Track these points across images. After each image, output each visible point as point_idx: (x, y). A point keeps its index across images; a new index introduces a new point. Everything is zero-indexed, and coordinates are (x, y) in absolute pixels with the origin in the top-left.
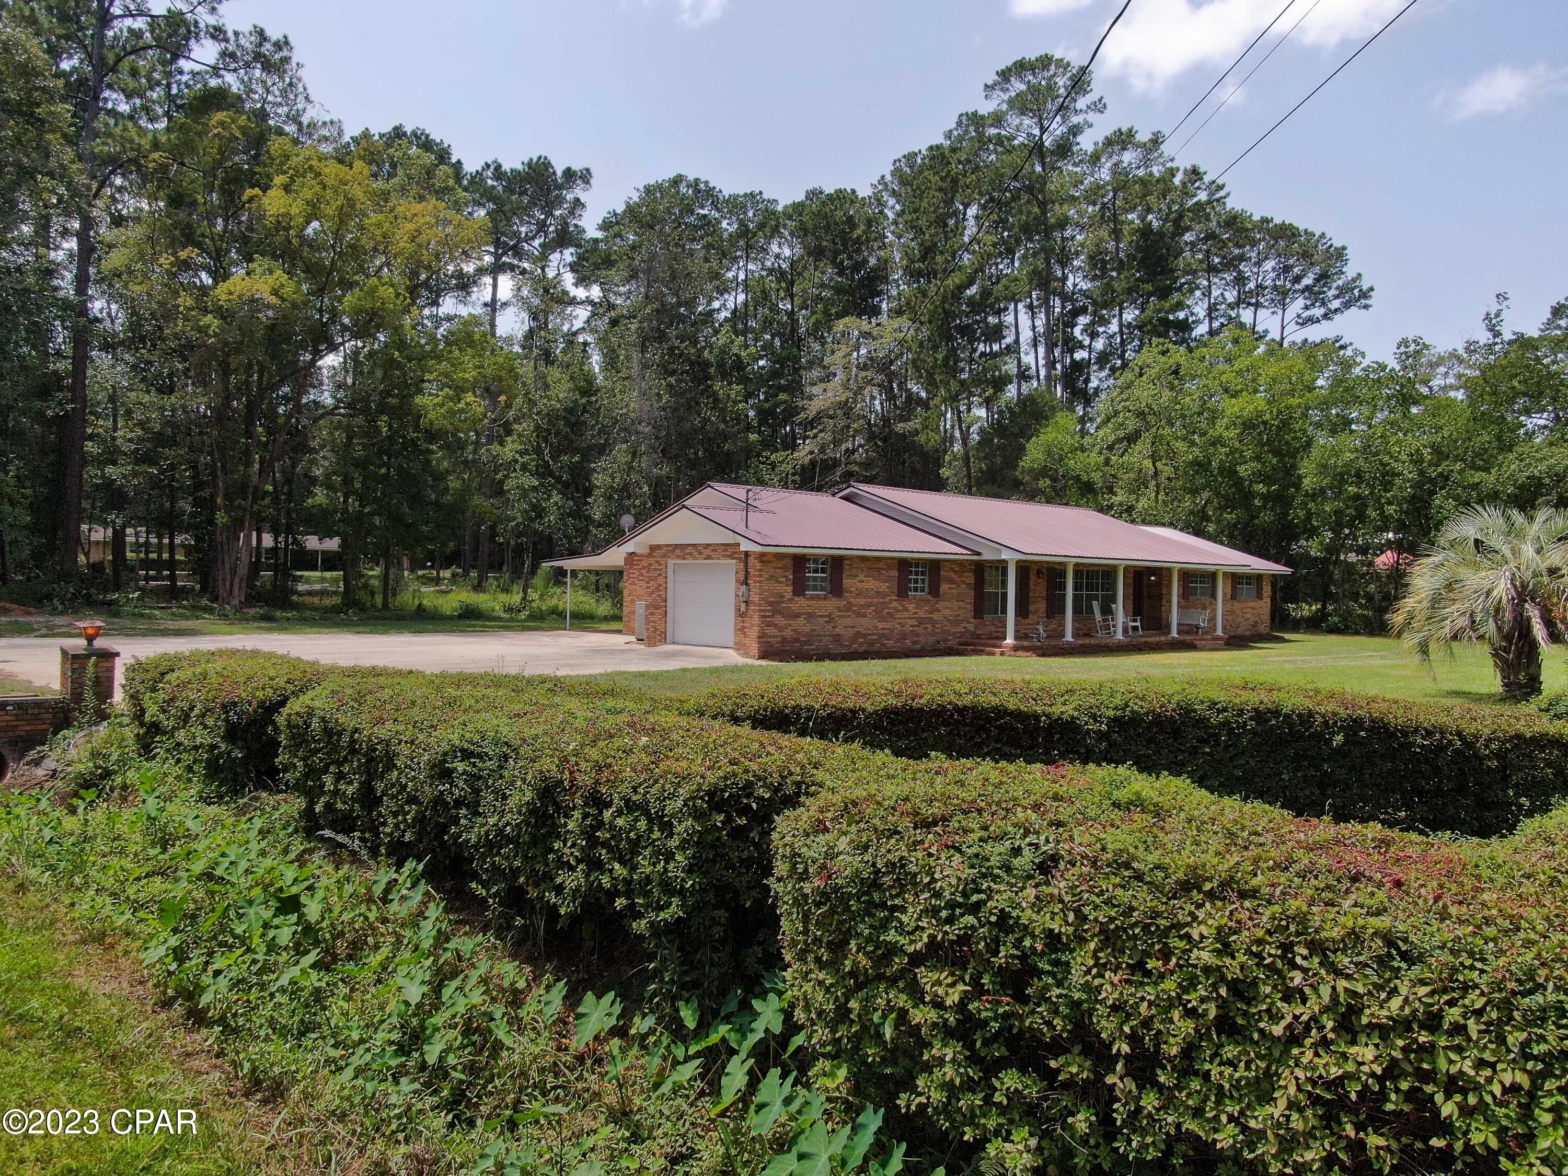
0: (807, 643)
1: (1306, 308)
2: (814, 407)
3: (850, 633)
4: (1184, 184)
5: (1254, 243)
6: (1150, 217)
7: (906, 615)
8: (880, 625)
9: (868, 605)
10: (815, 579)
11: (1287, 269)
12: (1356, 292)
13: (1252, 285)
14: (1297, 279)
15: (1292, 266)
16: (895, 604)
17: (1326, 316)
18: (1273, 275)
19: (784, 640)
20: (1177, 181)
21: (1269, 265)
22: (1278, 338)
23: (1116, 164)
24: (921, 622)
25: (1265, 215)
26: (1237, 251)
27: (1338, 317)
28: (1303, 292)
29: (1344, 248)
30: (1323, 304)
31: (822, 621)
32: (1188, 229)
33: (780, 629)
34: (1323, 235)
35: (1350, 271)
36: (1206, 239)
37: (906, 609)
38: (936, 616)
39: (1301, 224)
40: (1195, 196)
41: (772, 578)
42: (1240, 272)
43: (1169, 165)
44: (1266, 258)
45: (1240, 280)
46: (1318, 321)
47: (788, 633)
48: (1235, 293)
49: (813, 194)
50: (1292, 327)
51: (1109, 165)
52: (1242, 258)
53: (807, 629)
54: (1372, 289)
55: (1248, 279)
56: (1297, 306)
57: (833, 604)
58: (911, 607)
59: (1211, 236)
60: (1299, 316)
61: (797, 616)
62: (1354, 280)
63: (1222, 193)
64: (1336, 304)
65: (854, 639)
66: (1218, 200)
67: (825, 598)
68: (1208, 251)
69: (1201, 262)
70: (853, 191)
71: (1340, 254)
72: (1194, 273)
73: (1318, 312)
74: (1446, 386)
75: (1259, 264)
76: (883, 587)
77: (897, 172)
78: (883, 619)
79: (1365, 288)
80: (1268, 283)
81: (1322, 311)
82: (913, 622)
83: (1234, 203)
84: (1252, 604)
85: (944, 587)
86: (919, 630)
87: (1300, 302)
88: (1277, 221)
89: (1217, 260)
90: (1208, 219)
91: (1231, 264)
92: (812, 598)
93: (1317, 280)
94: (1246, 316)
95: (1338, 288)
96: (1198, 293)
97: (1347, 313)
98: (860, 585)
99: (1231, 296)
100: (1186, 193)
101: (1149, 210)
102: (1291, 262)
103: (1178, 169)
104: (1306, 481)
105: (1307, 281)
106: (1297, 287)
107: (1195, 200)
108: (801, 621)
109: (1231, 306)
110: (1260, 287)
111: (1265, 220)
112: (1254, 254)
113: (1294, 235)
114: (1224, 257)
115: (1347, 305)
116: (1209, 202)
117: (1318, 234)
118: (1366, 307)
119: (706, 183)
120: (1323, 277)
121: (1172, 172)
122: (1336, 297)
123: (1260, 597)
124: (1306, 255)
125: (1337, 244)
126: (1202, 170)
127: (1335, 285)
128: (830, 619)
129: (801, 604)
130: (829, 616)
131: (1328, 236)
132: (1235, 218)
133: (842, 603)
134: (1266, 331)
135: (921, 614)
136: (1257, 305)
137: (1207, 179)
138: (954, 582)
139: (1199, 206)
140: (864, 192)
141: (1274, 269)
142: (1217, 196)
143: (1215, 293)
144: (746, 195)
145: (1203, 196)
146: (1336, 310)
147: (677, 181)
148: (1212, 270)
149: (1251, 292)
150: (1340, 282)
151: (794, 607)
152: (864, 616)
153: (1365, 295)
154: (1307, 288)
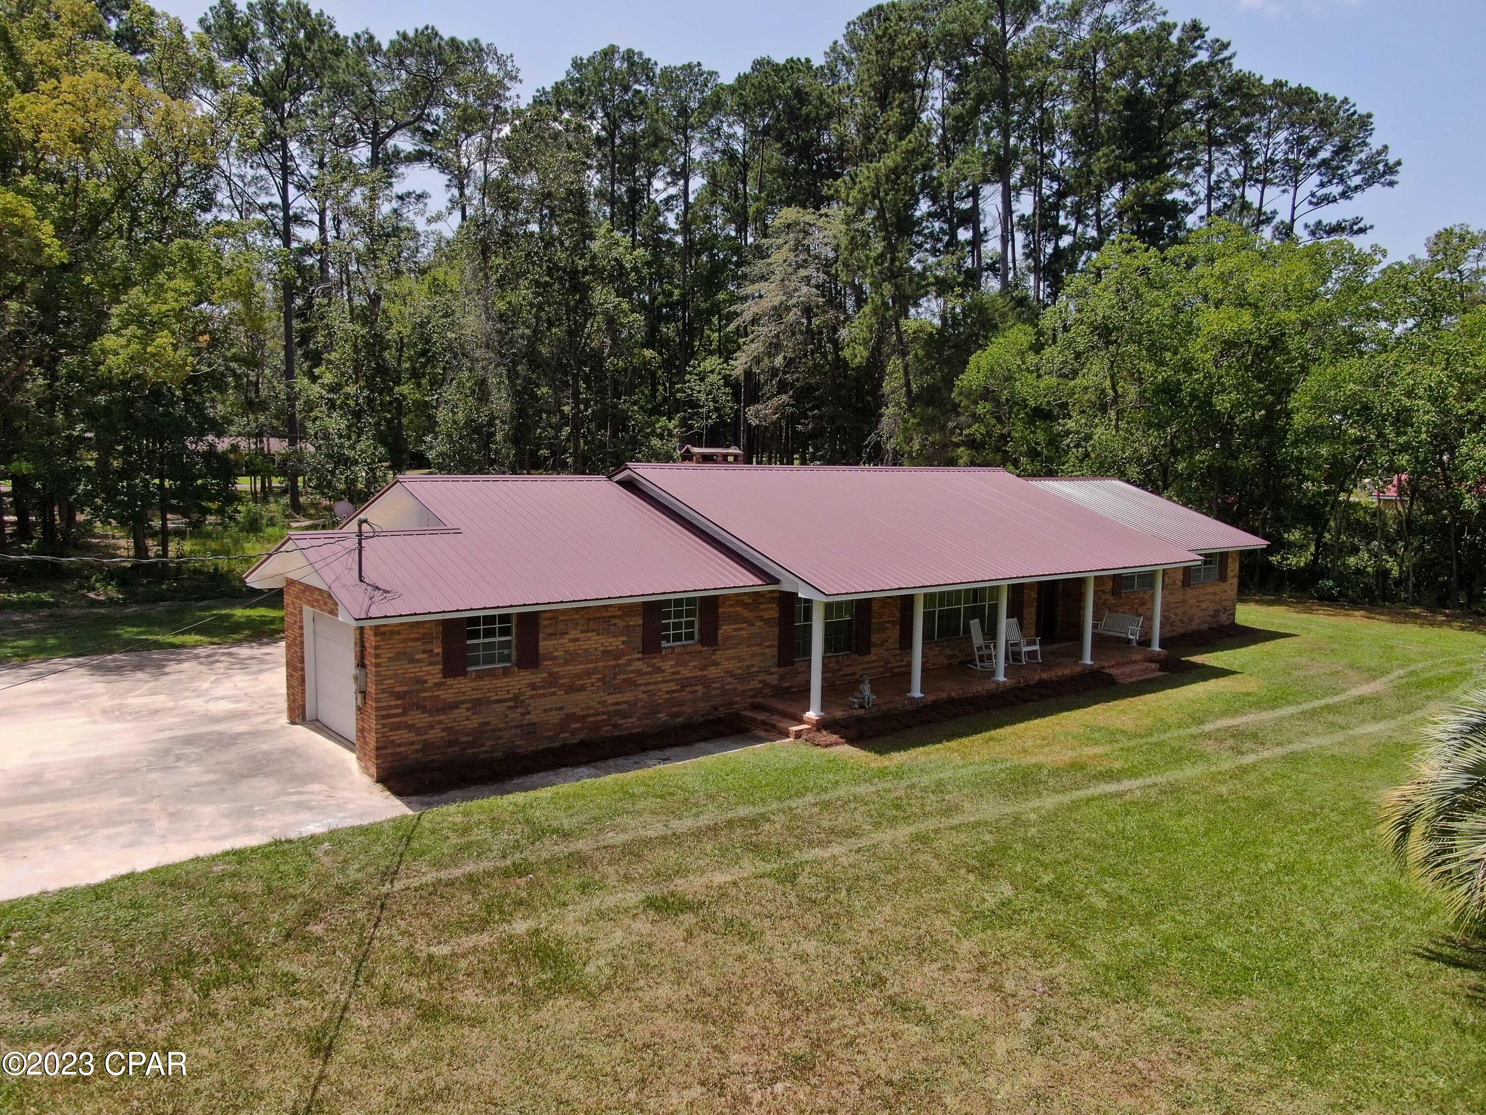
0: (470, 744)
1: (1322, 185)
2: (749, 310)
3: (554, 718)
4: (1180, 40)
5: (1264, 111)
6: (1142, 82)
7: (658, 677)
8: (611, 699)
9: (588, 674)
10: (487, 646)
11: (1301, 141)
12: (1381, 167)
13: (1260, 159)
14: (1313, 152)
15: (1308, 138)
16: (638, 665)
17: (1344, 195)
18: (1284, 147)
19: (427, 746)
20: (1174, 39)
21: (1281, 136)
22: (1287, 220)
23: (1098, 20)
24: (684, 684)
25: (1278, 78)
26: (1244, 121)
27: (1358, 196)
28: (1319, 166)
29: (1369, 116)
30: (1342, 180)
31: (500, 708)
32: (1186, 96)
33: (418, 731)
34: (1346, 101)
35: (1375, 142)
36: (1206, 108)
37: (660, 670)
38: (712, 672)
39: (1320, 89)
40: (1194, 56)
41: (398, 657)
42: (1247, 145)
43: (1160, 19)
44: (1278, 128)
45: (1247, 154)
46: (1335, 200)
47: (436, 734)
48: (1241, 169)
49: (760, 65)
50: (1303, 208)
51: (1089, 20)
52: (1249, 129)
53: (474, 722)
54: (1399, 163)
55: (1256, 152)
56: (1311, 183)
57: (521, 680)
58: (668, 666)
59: (1212, 104)
60: (1313, 195)
61: (455, 706)
62: (1379, 153)
63: (1226, 54)
64: (1356, 180)
65: (564, 724)
66: (1222, 61)
67: (506, 672)
68: (1209, 121)
69: (1201, 134)
70: (808, 61)
71: (1364, 123)
72: (1193, 146)
73: (1335, 190)
74: (1478, 271)
75: (1268, 135)
76: (616, 643)
77: (850, 37)
78: (618, 689)
79: (1391, 162)
80: (1279, 156)
81: (1340, 188)
82: (673, 686)
83: (1240, 65)
84: (1210, 589)
85: (725, 629)
86: (684, 695)
87: (1315, 179)
88: (1293, 84)
89: (1220, 131)
90: (1210, 85)
91: (1238, 136)
92: (480, 675)
93: (1336, 153)
94: (1252, 195)
95: (1360, 162)
96: (1199, 170)
97: (1369, 190)
98: (571, 646)
99: (1236, 173)
100: (1183, 51)
101: (1139, 76)
102: (1306, 132)
103: (1175, 25)
104: (1297, 418)
105: (1324, 154)
106: (1313, 161)
107: (1194, 61)
108: (461, 712)
109: (1236, 185)
110: (1271, 162)
111: (1279, 84)
112: (1264, 124)
113: (1310, 100)
114: (1229, 128)
115: (1369, 182)
116: (1211, 64)
117: (1339, 99)
118: (1391, 184)
119: (640, 54)
120: (1344, 150)
121: (1167, 28)
122: (1357, 173)
123: (1223, 578)
124: (1324, 123)
125: (1362, 110)
126: (1204, 26)
127: (1356, 159)
128: (517, 701)
129: (461, 687)
130: (515, 698)
131: (1352, 101)
132: (1241, 81)
133: (538, 677)
134: (1275, 212)
135: (686, 673)
136: (1265, 182)
137: (1209, 36)
138: (745, 620)
139: (1200, 70)
140: (818, 61)
141: (1286, 140)
142: (1221, 57)
143: (1218, 169)
144: (683, 68)
145: (1203, 56)
146: (1356, 188)
147: (609, 53)
148: (1215, 142)
149: (1259, 166)
150: (1363, 156)
151: (445, 696)
152: (582, 688)
153: (1391, 170)
154: (1324, 162)
